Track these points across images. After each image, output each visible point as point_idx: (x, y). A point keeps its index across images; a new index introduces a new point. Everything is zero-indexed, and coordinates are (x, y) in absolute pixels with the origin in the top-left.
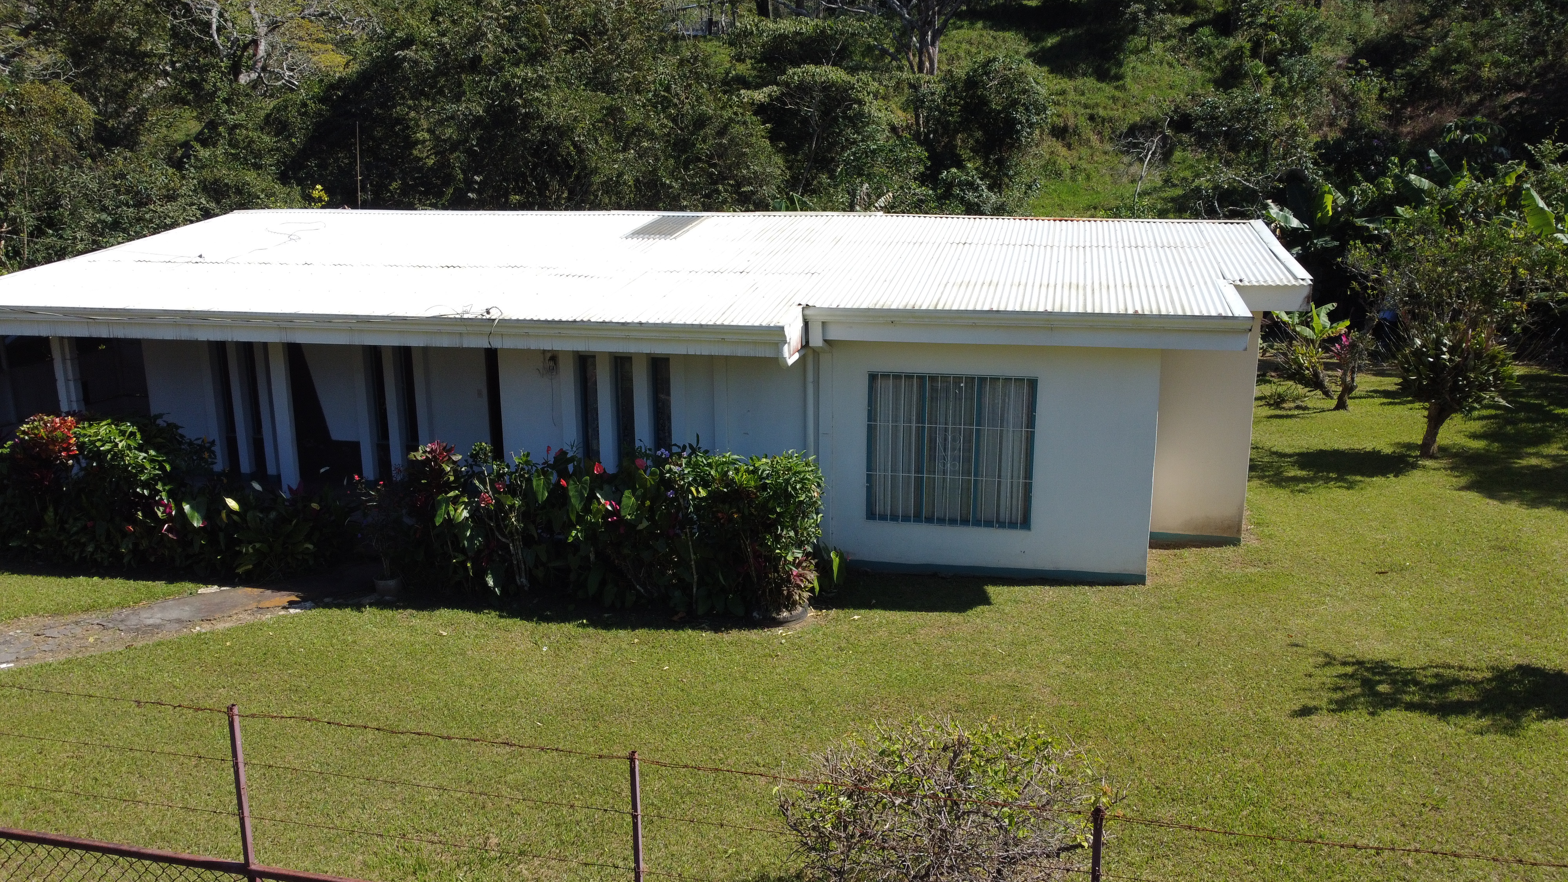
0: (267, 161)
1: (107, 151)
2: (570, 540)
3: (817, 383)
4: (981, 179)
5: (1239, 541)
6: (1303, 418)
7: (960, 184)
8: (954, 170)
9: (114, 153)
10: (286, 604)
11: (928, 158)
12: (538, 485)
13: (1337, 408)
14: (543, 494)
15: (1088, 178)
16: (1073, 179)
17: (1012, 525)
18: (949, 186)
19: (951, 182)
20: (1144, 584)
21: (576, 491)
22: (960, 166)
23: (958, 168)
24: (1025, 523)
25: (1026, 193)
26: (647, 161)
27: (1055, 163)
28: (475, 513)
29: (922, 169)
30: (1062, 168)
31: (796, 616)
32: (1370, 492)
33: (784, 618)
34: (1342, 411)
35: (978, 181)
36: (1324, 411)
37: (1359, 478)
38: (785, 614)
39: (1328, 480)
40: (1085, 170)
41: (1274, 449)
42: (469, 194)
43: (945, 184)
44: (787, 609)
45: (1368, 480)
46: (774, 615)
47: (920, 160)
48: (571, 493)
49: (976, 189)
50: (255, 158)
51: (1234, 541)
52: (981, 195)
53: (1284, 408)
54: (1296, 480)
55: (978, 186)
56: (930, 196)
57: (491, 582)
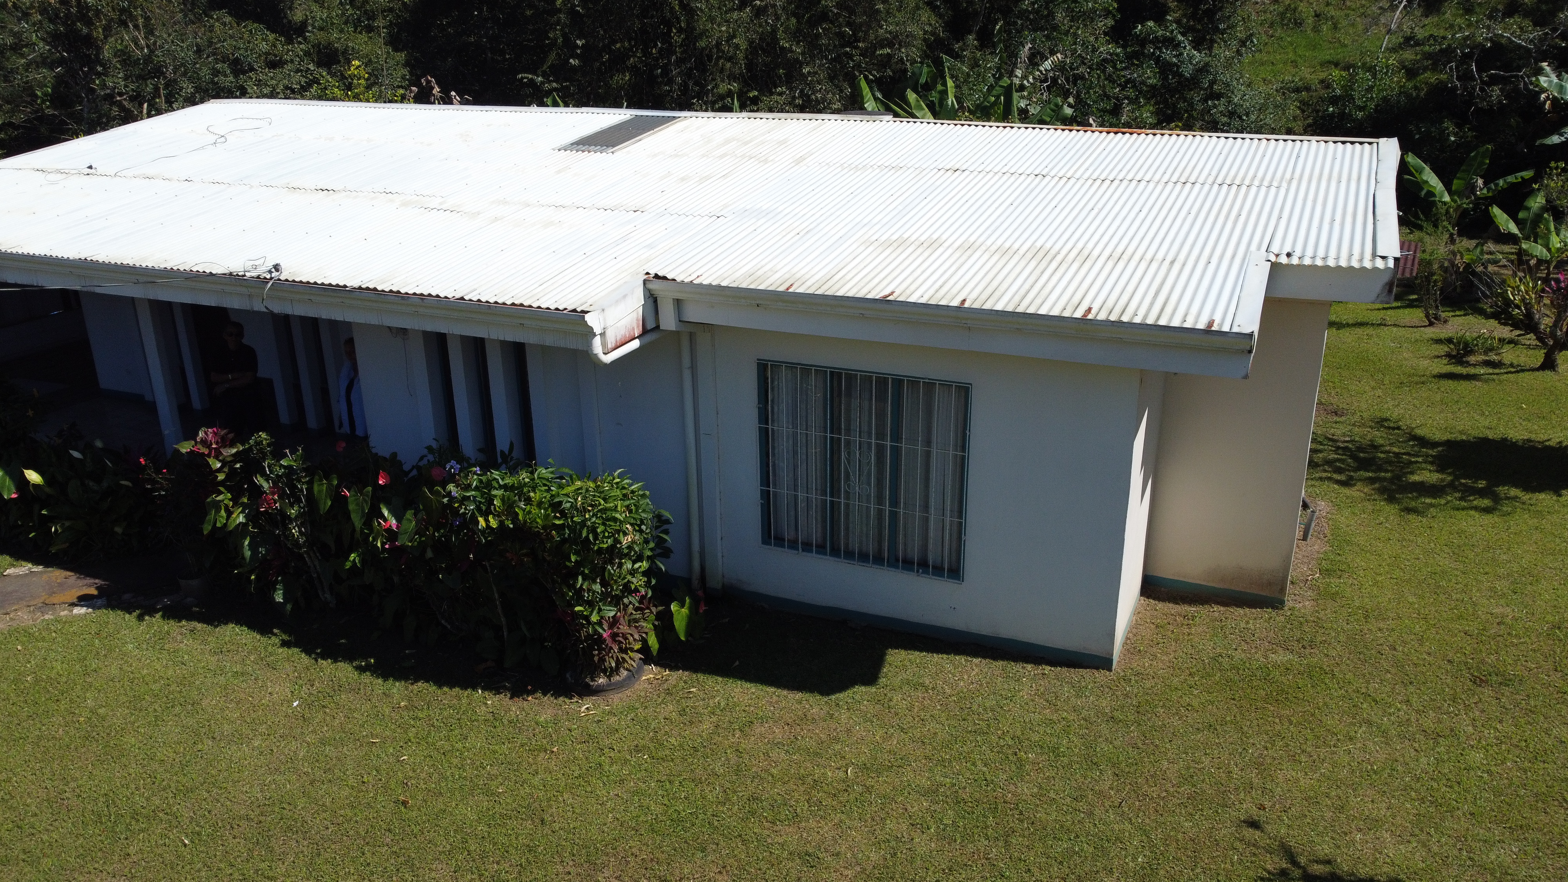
0: (380, 23)
1: (206, 16)
2: (348, 565)
3: (693, 368)
4: (1183, 34)
5: (1282, 603)
6: (1486, 381)
7: (1156, 41)
8: (1151, 24)
9: (212, 18)
10: (75, 600)
11: (1118, 10)
12: (320, 491)
13: (1543, 367)
14: (325, 503)
15: (1335, 27)
16: (1316, 29)
17: (938, 571)
18: (1143, 41)
19: (1145, 38)
20: (1110, 670)
21: (357, 504)
22: (1160, 19)
23: (1155, 21)
24: (955, 572)
25: (1238, 51)
26: (766, 21)
27: (1295, 9)
28: (253, 517)
29: (1110, 22)
30: (1304, 15)
31: (616, 684)
32: (1522, 521)
33: (599, 686)
34: (1548, 373)
35: (1180, 37)
36: (1523, 371)
37: (1514, 492)
38: (602, 680)
39: (1468, 492)
40: (1332, 17)
41: (1419, 432)
42: (571, 61)
43: (1137, 39)
44: (605, 674)
45: (1526, 497)
46: (588, 680)
47: (1107, 13)
48: (351, 507)
49: (1175, 45)
50: (368, 20)
51: (1276, 603)
52: (1181, 54)
53: (1467, 362)
54: (1424, 489)
55: (1180, 42)
56: (1117, 55)
57: (279, 598)
